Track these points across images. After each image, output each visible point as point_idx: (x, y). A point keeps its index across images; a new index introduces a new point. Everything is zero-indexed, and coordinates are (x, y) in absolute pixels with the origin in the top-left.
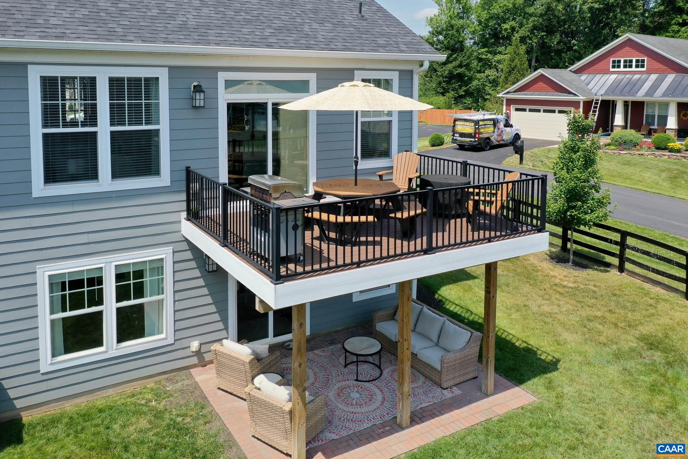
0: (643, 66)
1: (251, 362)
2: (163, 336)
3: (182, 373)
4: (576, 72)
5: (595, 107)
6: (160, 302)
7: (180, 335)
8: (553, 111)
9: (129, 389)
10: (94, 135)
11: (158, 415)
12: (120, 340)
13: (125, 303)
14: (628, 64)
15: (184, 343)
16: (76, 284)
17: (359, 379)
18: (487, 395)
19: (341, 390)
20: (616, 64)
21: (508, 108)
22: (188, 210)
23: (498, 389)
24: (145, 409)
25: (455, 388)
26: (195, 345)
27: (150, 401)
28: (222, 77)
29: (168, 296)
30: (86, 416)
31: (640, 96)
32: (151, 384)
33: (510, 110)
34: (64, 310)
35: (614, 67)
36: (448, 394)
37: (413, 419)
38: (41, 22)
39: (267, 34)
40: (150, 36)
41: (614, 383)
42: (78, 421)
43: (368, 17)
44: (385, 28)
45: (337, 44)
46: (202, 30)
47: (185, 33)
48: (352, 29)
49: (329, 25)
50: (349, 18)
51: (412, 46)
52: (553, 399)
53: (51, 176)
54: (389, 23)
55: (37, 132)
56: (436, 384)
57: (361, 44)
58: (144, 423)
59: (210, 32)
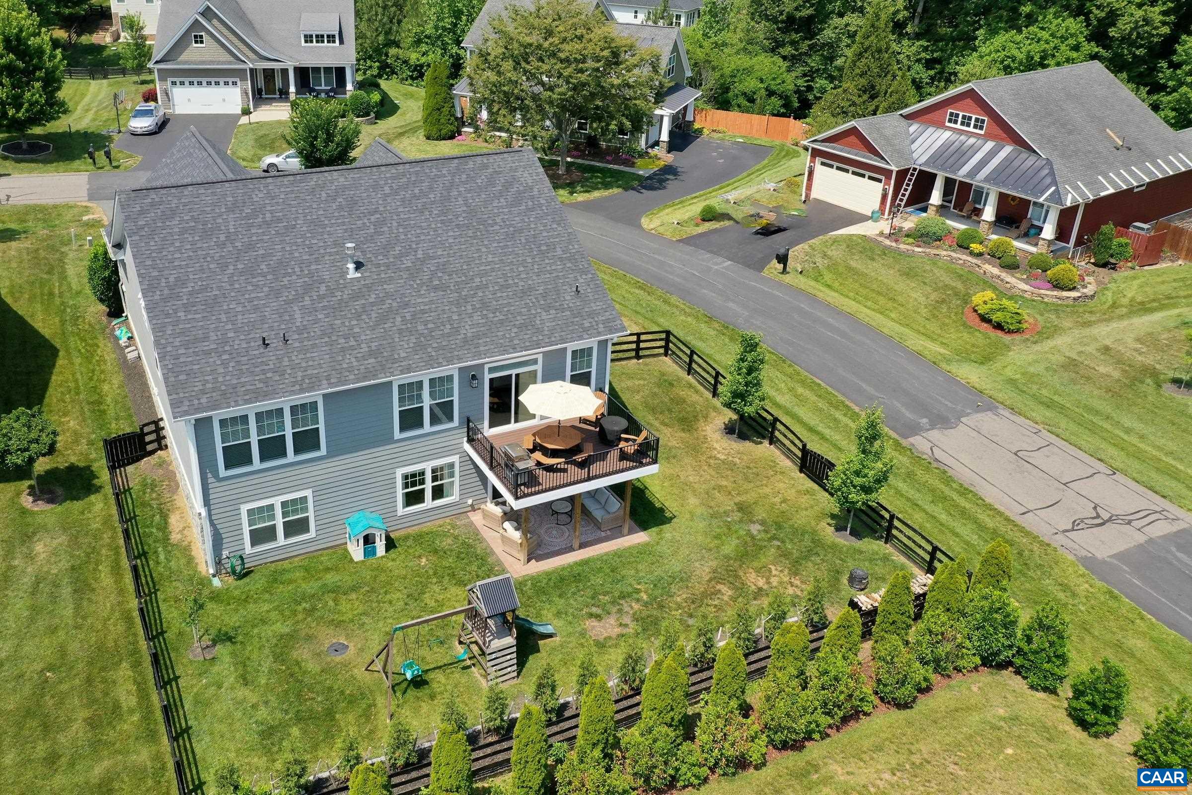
0: (981, 128)
1: (500, 516)
2: (453, 498)
3: (464, 515)
4: (908, 117)
5: (910, 180)
6: (452, 483)
7: (462, 497)
8: (863, 176)
9: (437, 522)
10: (422, 407)
11: (456, 538)
12: (433, 499)
13: (436, 483)
14: (966, 121)
15: (464, 501)
16: (413, 475)
17: (558, 523)
18: (624, 536)
19: (548, 529)
20: (954, 119)
21: (813, 161)
22: (468, 436)
23: (631, 532)
24: (448, 534)
25: (608, 531)
26: (470, 502)
27: (450, 530)
28: (487, 367)
29: (457, 479)
30: (421, 536)
31: (961, 175)
32: (448, 520)
33: (814, 163)
34: (408, 488)
35: (950, 121)
36: (603, 534)
37: (582, 546)
38: (396, 356)
39: (513, 335)
40: (450, 355)
41: (697, 532)
42: (419, 538)
43: (582, 292)
44: (592, 305)
45: (556, 335)
46: (476, 341)
47: (467, 347)
48: (568, 313)
49: (553, 312)
50: (568, 298)
51: (607, 325)
52: (657, 540)
53: (403, 429)
54: (596, 296)
55: (396, 410)
56: (599, 528)
57: (572, 332)
58: (449, 541)
59: (480, 341)
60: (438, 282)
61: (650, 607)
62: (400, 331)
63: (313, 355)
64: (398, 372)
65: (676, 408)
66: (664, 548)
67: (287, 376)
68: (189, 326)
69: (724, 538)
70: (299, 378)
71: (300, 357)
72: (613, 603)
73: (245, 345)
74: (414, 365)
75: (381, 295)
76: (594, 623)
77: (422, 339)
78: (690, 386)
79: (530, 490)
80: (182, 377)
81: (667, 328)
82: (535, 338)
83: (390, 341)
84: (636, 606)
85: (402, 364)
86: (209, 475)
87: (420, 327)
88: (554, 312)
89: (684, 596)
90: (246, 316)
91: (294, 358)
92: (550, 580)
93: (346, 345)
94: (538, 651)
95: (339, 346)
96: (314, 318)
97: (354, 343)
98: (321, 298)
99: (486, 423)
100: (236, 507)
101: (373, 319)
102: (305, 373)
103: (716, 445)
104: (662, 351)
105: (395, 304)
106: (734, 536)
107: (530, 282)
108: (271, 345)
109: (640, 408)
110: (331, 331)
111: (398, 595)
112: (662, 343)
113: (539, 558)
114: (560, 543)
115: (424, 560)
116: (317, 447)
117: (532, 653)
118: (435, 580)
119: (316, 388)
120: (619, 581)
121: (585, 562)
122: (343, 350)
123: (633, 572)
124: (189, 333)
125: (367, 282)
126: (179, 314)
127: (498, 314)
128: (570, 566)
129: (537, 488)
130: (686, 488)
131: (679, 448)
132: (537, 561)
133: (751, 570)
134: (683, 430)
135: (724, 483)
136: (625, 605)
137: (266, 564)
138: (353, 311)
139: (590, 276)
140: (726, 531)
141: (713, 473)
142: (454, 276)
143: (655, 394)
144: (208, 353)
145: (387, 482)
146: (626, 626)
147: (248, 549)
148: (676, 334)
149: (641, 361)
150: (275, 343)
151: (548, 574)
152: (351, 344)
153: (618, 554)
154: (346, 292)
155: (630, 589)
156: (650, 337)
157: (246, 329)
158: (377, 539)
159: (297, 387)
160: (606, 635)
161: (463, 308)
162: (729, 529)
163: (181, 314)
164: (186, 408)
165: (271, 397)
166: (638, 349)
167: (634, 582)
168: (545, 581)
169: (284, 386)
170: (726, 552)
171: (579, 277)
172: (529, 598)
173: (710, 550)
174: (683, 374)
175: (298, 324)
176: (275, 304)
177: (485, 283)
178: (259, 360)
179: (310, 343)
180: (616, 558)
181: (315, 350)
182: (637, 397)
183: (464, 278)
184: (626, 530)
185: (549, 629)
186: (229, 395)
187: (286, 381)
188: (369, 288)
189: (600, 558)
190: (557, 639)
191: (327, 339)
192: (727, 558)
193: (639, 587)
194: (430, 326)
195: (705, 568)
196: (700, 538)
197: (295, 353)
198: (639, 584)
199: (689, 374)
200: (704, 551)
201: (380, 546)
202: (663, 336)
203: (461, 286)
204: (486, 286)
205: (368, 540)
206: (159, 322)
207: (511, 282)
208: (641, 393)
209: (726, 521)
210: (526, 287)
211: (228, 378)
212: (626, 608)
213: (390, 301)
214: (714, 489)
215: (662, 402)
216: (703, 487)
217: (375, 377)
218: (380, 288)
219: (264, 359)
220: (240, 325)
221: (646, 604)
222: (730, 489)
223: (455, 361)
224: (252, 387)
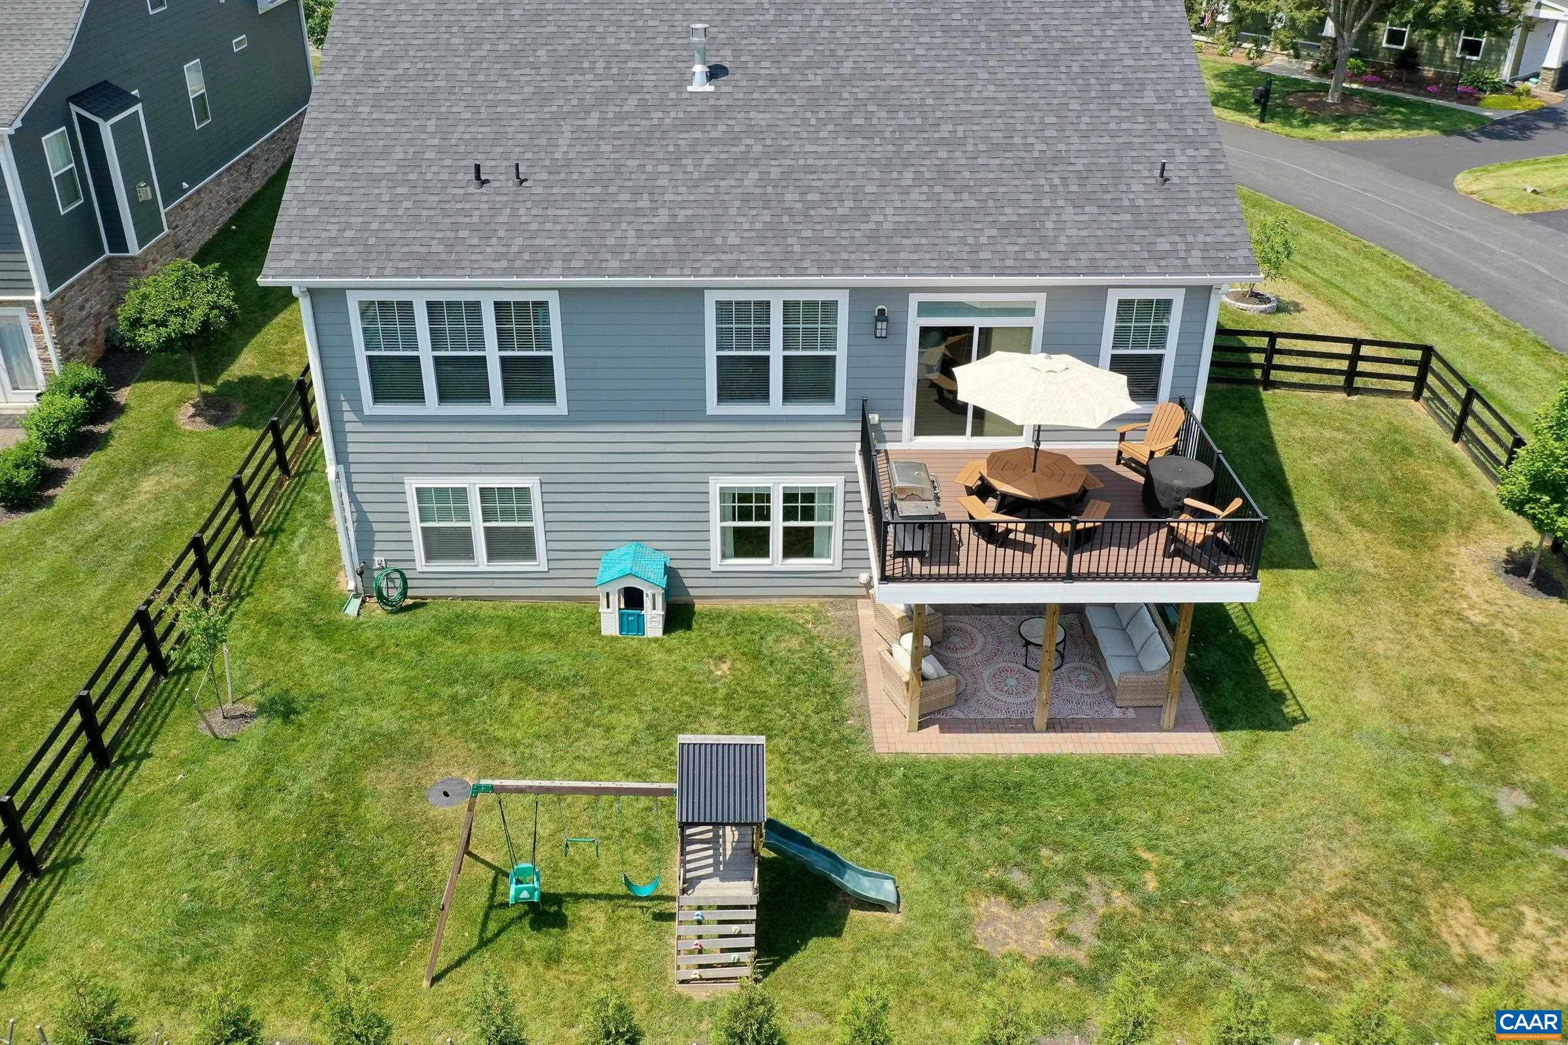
1: (901, 620)
2: (829, 561)
3: (847, 601)
6: (830, 529)
7: (848, 564)
9: (792, 603)
10: (767, 359)
11: (810, 640)
12: (786, 556)
13: (792, 524)
15: (852, 573)
16: (744, 497)
17: (1029, 664)
18: (1161, 730)
19: (1001, 671)
22: (865, 441)
23: (1182, 724)
24: (800, 629)
25: (1131, 710)
26: (863, 577)
27: (808, 622)
28: (914, 299)
29: (838, 524)
30: (747, 620)
32: (815, 604)
34: (734, 520)
36: (1117, 713)
37: (1053, 726)
38: (719, 241)
39: (983, 240)
40: (828, 256)
41: (1348, 769)
42: (740, 623)
43: (1176, 180)
44: (1191, 209)
45: (1083, 256)
46: (897, 240)
47: (871, 248)
48: (1128, 217)
49: (1091, 209)
50: (1139, 188)
51: (1212, 254)
52: (1237, 759)
53: (725, 394)
54: (1206, 194)
55: (712, 354)
56: (1113, 699)
57: (1123, 256)
58: (794, 643)
59: (906, 242)
60: (862, 121)
61: (1154, 913)
62: (746, 198)
63: (559, 212)
64: (709, 271)
65: (1399, 497)
66: (1248, 784)
67: (494, 241)
68: (368, 130)
69: (1416, 799)
70: (514, 249)
71: (534, 211)
72: (1068, 874)
73: (445, 177)
74: (747, 264)
75: (737, 129)
76: (998, 907)
77: (786, 218)
78: (1451, 462)
79: (926, 570)
80: (312, 211)
81: (1428, 342)
82: (1030, 255)
83: (719, 211)
84: (1121, 901)
85: (724, 257)
86: (346, 406)
87: (791, 196)
88: (1095, 210)
89: (1253, 914)
90: (472, 129)
91: (522, 212)
92: (948, 778)
93: (631, 205)
94: (837, 933)
95: (616, 205)
96: (592, 148)
97: (647, 204)
98: (621, 117)
99: (908, 422)
100: (396, 478)
101: (704, 169)
102: (529, 242)
103: (1469, 589)
104: (1409, 386)
105: (758, 148)
106: (1447, 803)
107: (1061, 147)
108: (493, 184)
109: (1315, 481)
110: (612, 176)
111: (635, 721)
112: (1412, 371)
113: (948, 727)
114: (1011, 704)
115: (725, 667)
116: (548, 395)
117: (820, 933)
118: (720, 710)
119: (538, 271)
120: (1106, 828)
121: (1045, 764)
122: (619, 213)
123: (1146, 817)
124: (359, 142)
125: (721, 102)
126: (360, 109)
127: (965, 196)
128: (1009, 763)
129: (944, 570)
130: (1361, 663)
131: (1376, 576)
132: (942, 731)
133: (1463, 902)
134: (1400, 543)
135: (1463, 675)
136: (1096, 889)
137: (454, 598)
138: (671, 149)
139: (1206, 152)
140: (1426, 782)
141: (1441, 647)
142: (901, 114)
143: (1361, 462)
144: (374, 180)
145: (691, 498)
146: (1075, 940)
147: (421, 563)
148: (1447, 357)
149: (1355, 398)
150: (502, 180)
151: (950, 764)
152: (640, 204)
153: (1128, 766)
154: (673, 115)
155: (1122, 854)
156: (1384, 352)
157: (462, 148)
158: (647, 602)
159: (504, 263)
160: (1013, 947)
161: (895, 175)
162: (1439, 784)
163: (363, 109)
164: (291, 264)
165: (448, 271)
166: (1351, 374)
167: (1138, 842)
168: (936, 778)
169: (480, 257)
170: (1410, 836)
171: (1177, 152)
172: (883, 805)
173: (1368, 820)
174: (1442, 437)
175: (558, 155)
176: (532, 116)
177: (960, 134)
178: (459, 206)
179: (565, 191)
180: (1120, 774)
181: (567, 205)
182: (1316, 460)
183: (919, 121)
184: (1168, 717)
185: (885, 891)
186: (373, 256)
187: (489, 250)
188: (719, 113)
189: (1086, 767)
190: (896, 920)
191: (598, 190)
192: (1407, 852)
193: (1146, 856)
194: (813, 197)
195: (1336, 861)
196: (1350, 786)
197: (529, 204)
198: (1151, 848)
199: (1456, 439)
200: (1349, 818)
201: (653, 616)
202: (1417, 355)
203: (908, 134)
204: (962, 142)
205: (633, 598)
206: (322, 116)
207: (1017, 140)
208: (1329, 455)
209: (1436, 762)
210: (1049, 154)
211: (388, 226)
212: (1094, 898)
213: (751, 142)
214: (1431, 682)
215: (1371, 480)
216: (1404, 672)
217: (659, 271)
218: (742, 115)
219: (468, 206)
220: (453, 142)
221: (1146, 904)
222: (1473, 691)
223: (837, 270)
224: (423, 249)
